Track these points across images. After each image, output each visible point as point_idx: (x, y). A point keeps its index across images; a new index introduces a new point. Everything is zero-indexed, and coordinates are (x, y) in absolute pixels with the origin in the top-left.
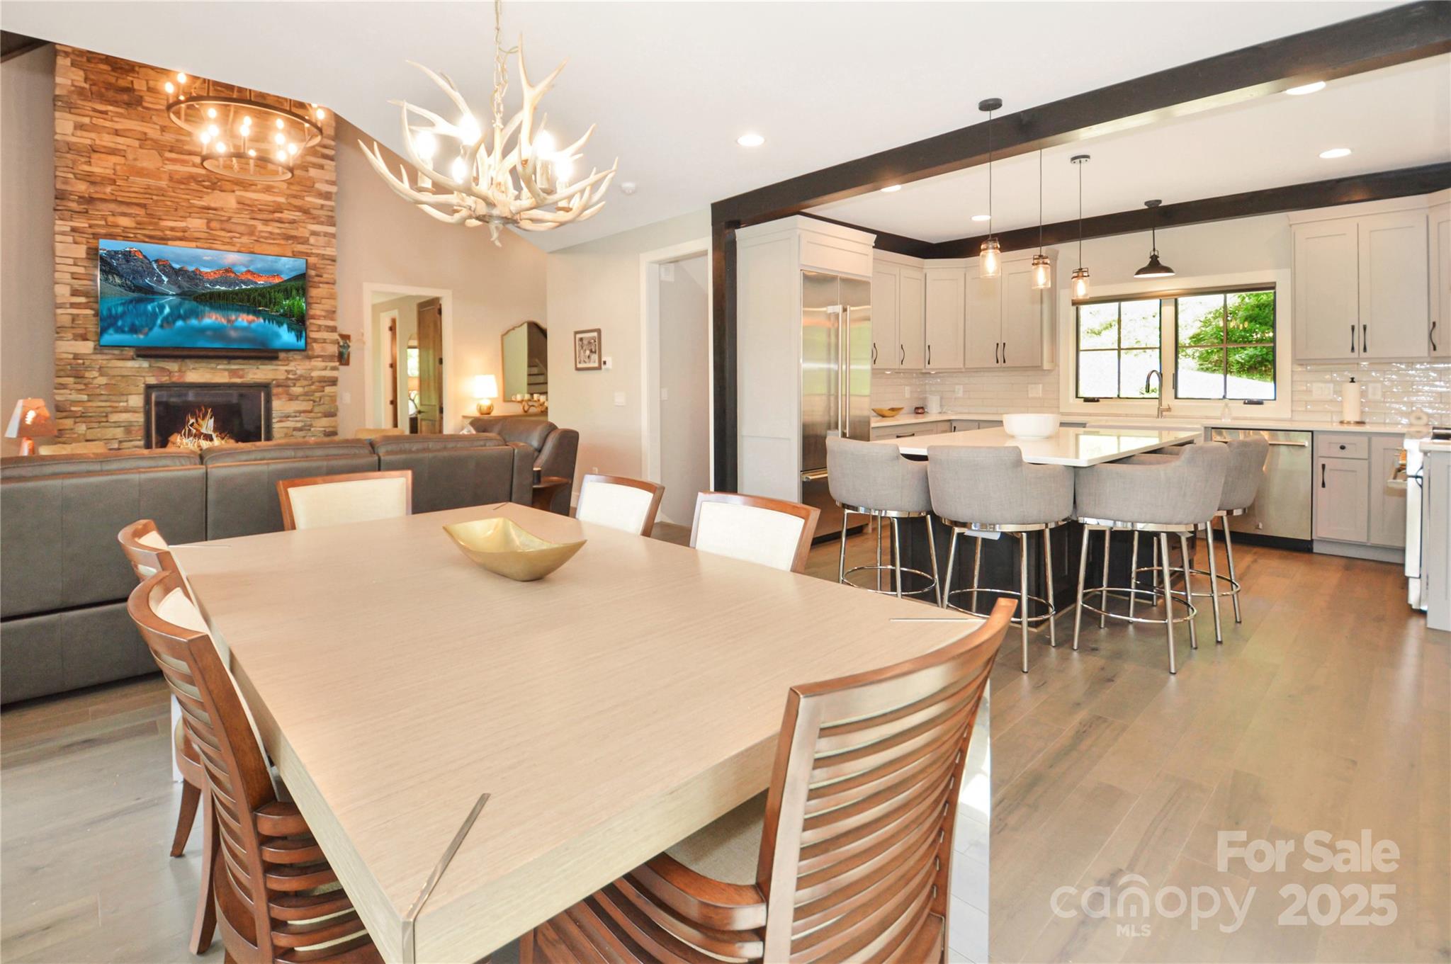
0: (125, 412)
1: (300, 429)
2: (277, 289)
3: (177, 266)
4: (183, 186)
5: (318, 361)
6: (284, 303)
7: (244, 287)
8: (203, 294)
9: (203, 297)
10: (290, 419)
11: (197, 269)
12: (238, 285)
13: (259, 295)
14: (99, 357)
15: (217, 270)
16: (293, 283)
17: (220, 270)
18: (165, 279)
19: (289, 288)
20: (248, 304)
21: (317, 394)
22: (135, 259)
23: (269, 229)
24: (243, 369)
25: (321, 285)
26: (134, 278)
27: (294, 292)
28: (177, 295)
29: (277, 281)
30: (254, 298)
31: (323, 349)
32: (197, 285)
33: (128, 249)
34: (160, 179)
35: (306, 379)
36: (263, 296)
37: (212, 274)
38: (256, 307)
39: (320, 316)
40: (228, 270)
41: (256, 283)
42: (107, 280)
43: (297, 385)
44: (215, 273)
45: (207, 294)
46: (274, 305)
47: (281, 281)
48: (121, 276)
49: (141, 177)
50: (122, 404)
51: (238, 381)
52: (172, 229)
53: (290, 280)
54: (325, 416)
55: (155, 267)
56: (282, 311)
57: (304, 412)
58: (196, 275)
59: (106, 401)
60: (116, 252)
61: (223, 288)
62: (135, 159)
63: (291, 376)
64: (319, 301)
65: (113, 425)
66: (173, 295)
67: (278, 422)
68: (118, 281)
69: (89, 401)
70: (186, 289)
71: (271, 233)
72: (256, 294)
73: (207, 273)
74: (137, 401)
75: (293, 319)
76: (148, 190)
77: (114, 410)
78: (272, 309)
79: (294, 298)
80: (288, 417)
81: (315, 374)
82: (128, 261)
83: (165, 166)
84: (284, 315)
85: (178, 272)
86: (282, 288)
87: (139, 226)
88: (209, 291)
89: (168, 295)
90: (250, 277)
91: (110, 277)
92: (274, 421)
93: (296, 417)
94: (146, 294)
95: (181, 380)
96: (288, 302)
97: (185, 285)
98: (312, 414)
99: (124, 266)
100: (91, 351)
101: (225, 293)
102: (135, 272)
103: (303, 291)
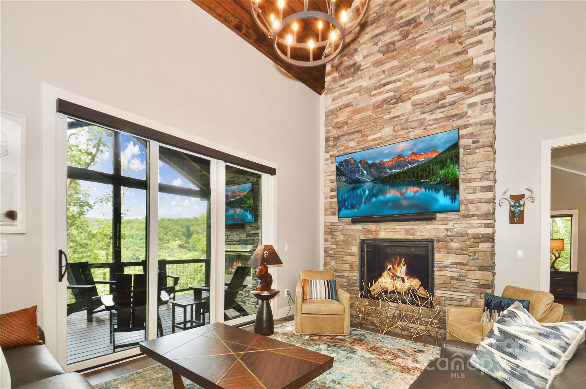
0: (349, 255)
1: (456, 279)
2: (434, 162)
3: (370, 162)
4: (379, 110)
5: (473, 220)
6: (440, 172)
7: (410, 166)
8: (386, 178)
9: (385, 180)
10: (447, 269)
11: (381, 161)
12: (406, 166)
13: (421, 170)
14: (340, 224)
15: (393, 158)
16: (447, 154)
17: (394, 158)
18: (365, 172)
19: (444, 159)
20: (413, 179)
21: (471, 250)
22: (350, 164)
23: (434, 116)
24: (414, 229)
25: (478, 150)
26: (351, 176)
27: (449, 161)
28: (371, 181)
29: (434, 155)
30: (418, 174)
31: (478, 208)
32: (381, 172)
33: (347, 159)
34: (369, 110)
35: (462, 235)
36: (423, 170)
37: (390, 162)
38: (419, 181)
39: (475, 179)
40: (400, 156)
41: (418, 161)
42: (340, 179)
43: (455, 240)
44: (391, 161)
45: (388, 176)
46: (433, 176)
47: (437, 154)
48: (345, 176)
49: (360, 114)
50: (349, 251)
51: (411, 237)
52: (374, 140)
53: (444, 152)
54: (480, 270)
55: (360, 166)
56: (439, 179)
57: (460, 264)
58: (381, 165)
59: (343, 249)
60: (342, 162)
61: (397, 171)
62: (357, 105)
63: (449, 234)
64: (475, 166)
65: (345, 262)
66: (369, 182)
67: (438, 270)
68: (344, 179)
69: (336, 248)
70: (376, 176)
71: (436, 119)
72: (419, 170)
73: (387, 162)
74: (355, 249)
75: (448, 185)
76: (362, 121)
77: (346, 254)
78: (431, 179)
79: (448, 167)
80: (446, 267)
81: (470, 231)
82: (347, 166)
83: (371, 101)
84: (441, 183)
85: (372, 166)
86: (438, 160)
87: (358, 144)
88: (388, 174)
89: (367, 182)
90: (414, 158)
91: (341, 178)
92: (435, 269)
93: (452, 267)
94: (357, 184)
95: (376, 237)
96: (443, 171)
97: (375, 173)
98: (466, 267)
99: (346, 170)
100: (337, 221)
101: (398, 174)
102: (351, 171)
103: (455, 159)
